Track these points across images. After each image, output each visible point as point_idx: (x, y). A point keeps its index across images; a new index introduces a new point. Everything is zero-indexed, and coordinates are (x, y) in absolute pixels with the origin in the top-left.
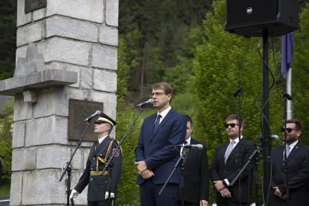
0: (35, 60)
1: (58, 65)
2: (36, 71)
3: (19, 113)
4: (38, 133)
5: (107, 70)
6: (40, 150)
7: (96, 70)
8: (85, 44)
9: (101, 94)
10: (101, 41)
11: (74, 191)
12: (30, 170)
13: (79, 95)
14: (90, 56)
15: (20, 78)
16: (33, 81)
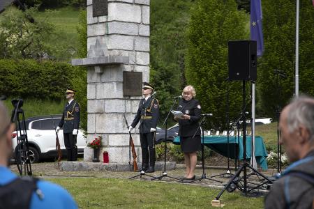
0: (102, 48)
1: (116, 51)
2: (103, 55)
3: (91, 78)
4: (105, 91)
5: (144, 52)
6: (107, 102)
7: (138, 53)
8: (131, 37)
9: (141, 67)
10: (140, 34)
11: (131, 127)
12: (101, 113)
13: (128, 68)
14: (134, 44)
15: (93, 58)
16: (102, 62)
